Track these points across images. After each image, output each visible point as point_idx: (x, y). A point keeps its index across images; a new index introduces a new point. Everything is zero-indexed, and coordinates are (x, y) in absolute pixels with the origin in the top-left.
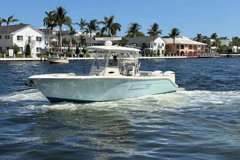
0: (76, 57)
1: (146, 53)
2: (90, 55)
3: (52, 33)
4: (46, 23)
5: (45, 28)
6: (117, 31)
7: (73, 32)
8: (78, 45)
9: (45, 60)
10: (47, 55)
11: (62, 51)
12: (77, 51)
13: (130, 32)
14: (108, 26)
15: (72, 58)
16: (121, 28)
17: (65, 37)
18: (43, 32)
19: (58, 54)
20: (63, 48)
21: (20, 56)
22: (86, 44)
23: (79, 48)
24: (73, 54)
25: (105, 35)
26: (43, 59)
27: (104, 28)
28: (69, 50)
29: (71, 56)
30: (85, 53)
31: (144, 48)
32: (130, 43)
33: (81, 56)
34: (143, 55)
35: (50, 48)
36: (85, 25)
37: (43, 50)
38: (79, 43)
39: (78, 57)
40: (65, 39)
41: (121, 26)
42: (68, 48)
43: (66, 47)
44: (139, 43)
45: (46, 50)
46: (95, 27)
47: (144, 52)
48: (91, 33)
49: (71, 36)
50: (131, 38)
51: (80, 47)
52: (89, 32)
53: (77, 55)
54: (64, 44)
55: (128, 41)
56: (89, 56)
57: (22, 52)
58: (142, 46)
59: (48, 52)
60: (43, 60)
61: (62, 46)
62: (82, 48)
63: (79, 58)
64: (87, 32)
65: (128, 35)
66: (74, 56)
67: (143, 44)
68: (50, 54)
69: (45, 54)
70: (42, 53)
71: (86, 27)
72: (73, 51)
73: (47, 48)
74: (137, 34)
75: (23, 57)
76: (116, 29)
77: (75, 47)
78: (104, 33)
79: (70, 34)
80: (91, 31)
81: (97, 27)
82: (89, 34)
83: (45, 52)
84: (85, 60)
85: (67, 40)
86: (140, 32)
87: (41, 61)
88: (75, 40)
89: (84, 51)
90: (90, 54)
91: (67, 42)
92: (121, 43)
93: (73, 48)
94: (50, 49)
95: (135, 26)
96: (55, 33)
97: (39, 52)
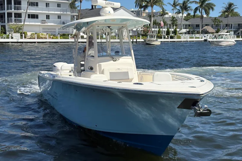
0: (166, 38)
1: (241, 34)
2: (181, 37)
3: (142, 15)
4: (137, 4)
5: (137, 9)
6: (211, 11)
7: (164, 13)
8: (168, 26)
9: (136, 42)
10: (139, 36)
11: (153, 33)
12: (168, 33)
13: (224, 12)
14: (201, 6)
15: (163, 40)
16: (215, 8)
17: (156, 18)
18: (135, 13)
19: (148, 36)
20: (153, 29)
21: (113, 37)
22: (176, 25)
23: (170, 30)
24: (164, 35)
25: (197, 15)
26: (135, 40)
27: (196, 8)
28: (159, 32)
29: (161, 38)
30: (175, 34)
31: (239, 28)
32: (223, 23)
33: (172, 37)
34: (238, 37)
35: (141, 29)
36: (177, 5)
37: (134, 31)
38: (170, 24)
39: (168, 38)
40: (155, 20)
41: (215, 6)
42: (158, 29)
43: (156, 28)
44: (234, 24)
45: (138, 32)
46: (187, 8)
47: (239, 33)
48: (183, 14)
49: (162, 17)
50: (225, 18)
51: (170, 28)
52: (181, 12)
53: (168, 37)
54: (154, 25)
55: (222, 21)
56: (179, 38)
57: (115, 34)
58: (237, 27)
59: (139, 33)
60: (134, 42)
61: (153, 28)
62: (173, 30)
63: (170, 40)
64: (179, 13)
65: (222, 15)
66: (165, 38)
67: (239, 25)
68: (141, 36)
69: (136, 36)
70: (133, 35)
71: (178, 7)
72: (164, 33)
73: (138, 29)
74: (232, 14)
75: (116, 39)
76: (209, 9)
77: (165, 28)
78: (196, 14)
79: (161, 15)
80: (182, 11)
81: (189, 7)
82: (181, 15)
83: (136, 34)
84: (175, 41)
85: (158, 21)
86: (235, 12)
87: (133, 43)
88: (166, 21)
89: (175, 32)
90: (181, 35)
91: (158, 23)
92: (214, 24)
93: (164, 30)
94: (141, 31)
95: (230, 5)
96: (145, 14)
97: (131, 34)
